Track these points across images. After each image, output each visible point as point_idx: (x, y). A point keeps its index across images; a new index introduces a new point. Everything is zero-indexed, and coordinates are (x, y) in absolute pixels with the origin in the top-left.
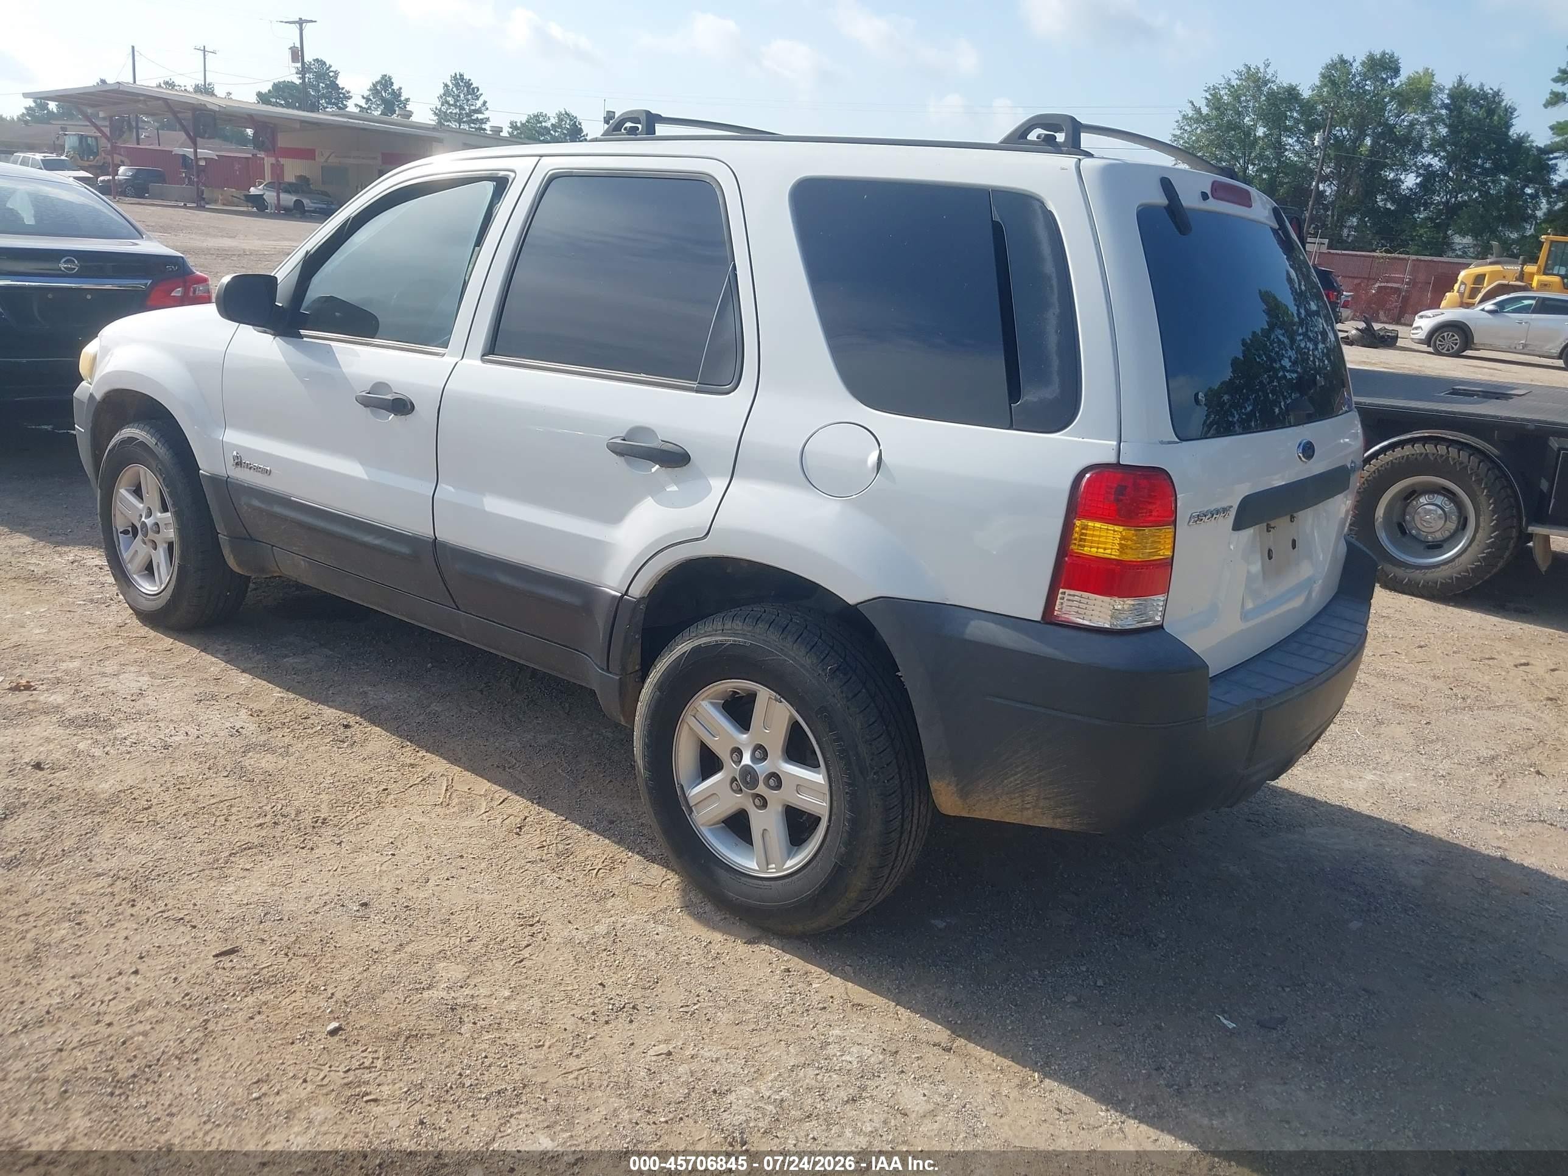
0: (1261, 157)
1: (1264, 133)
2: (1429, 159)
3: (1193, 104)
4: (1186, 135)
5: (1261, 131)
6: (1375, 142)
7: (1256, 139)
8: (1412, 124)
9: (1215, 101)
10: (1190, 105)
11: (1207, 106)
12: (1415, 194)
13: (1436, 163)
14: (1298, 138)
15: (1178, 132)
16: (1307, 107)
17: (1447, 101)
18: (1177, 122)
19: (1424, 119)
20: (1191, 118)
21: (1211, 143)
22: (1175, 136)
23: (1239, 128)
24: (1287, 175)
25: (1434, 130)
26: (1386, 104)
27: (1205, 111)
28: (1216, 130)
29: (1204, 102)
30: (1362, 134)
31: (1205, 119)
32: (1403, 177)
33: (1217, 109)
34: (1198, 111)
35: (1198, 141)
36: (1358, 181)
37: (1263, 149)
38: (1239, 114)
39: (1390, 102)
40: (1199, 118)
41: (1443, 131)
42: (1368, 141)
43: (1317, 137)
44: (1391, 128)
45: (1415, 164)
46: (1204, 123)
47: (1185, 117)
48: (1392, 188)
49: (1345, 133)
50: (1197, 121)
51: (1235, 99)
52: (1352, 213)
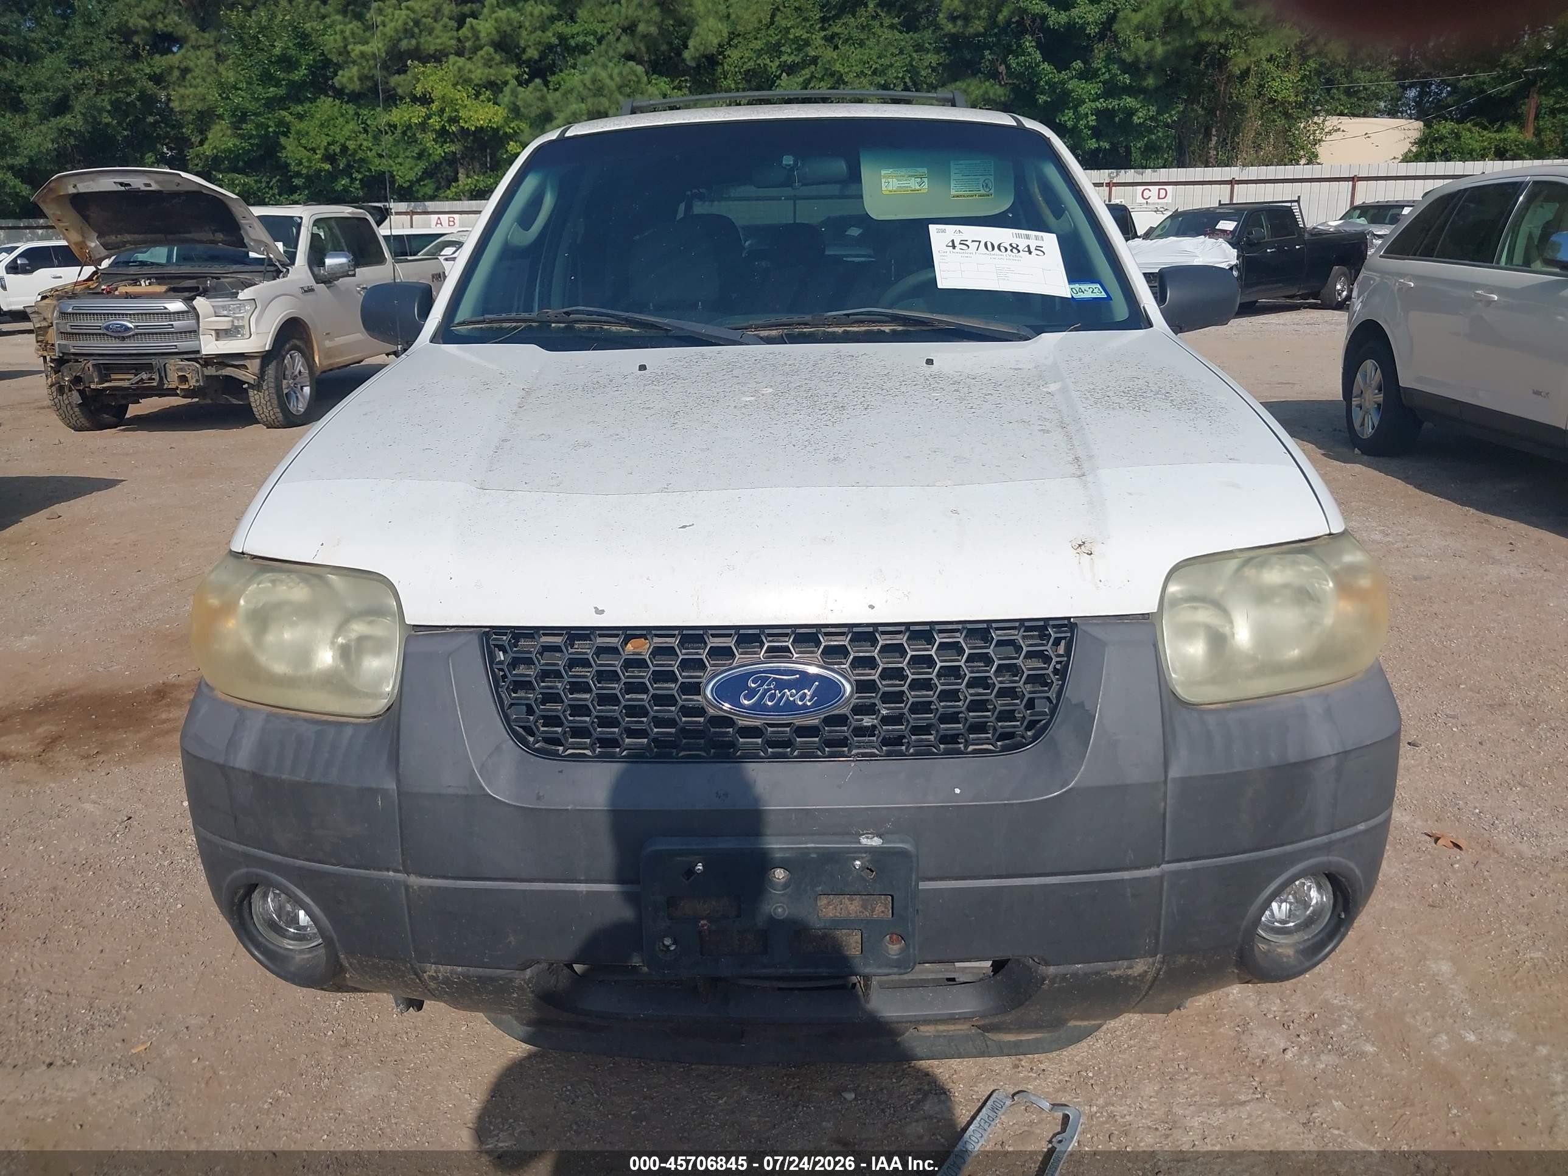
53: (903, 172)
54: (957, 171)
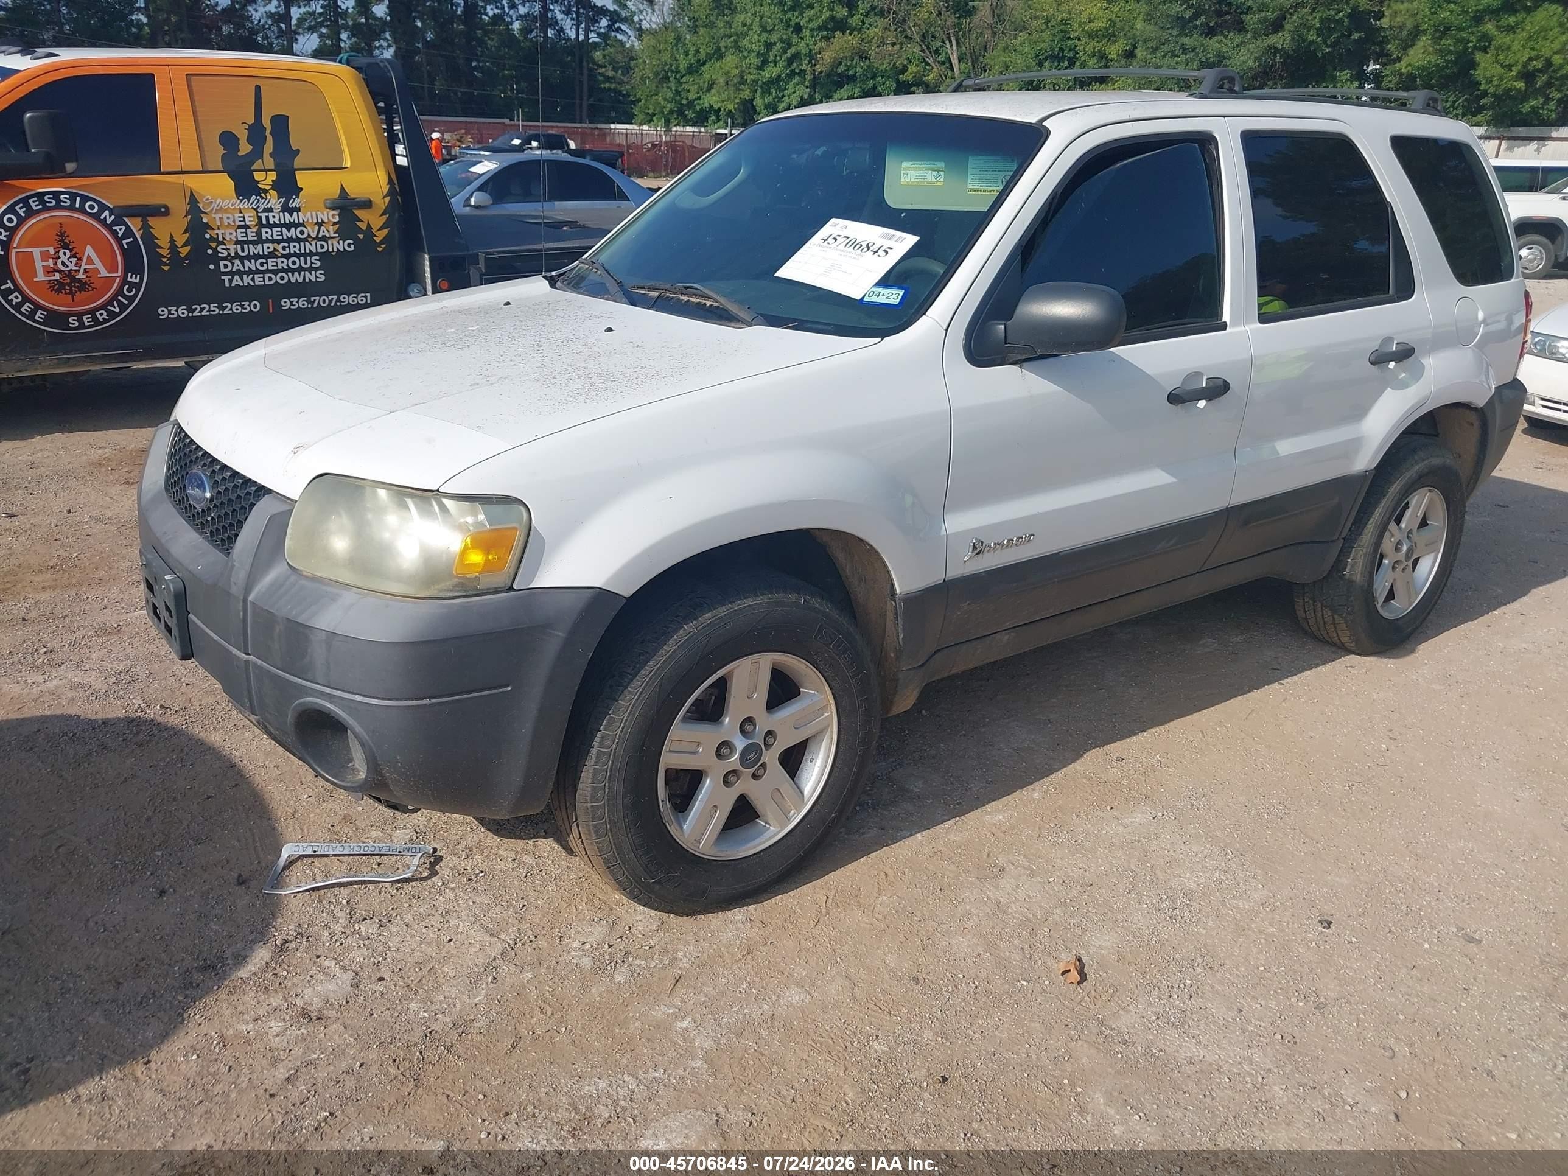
53: (918, 165)
54: (975, 166)
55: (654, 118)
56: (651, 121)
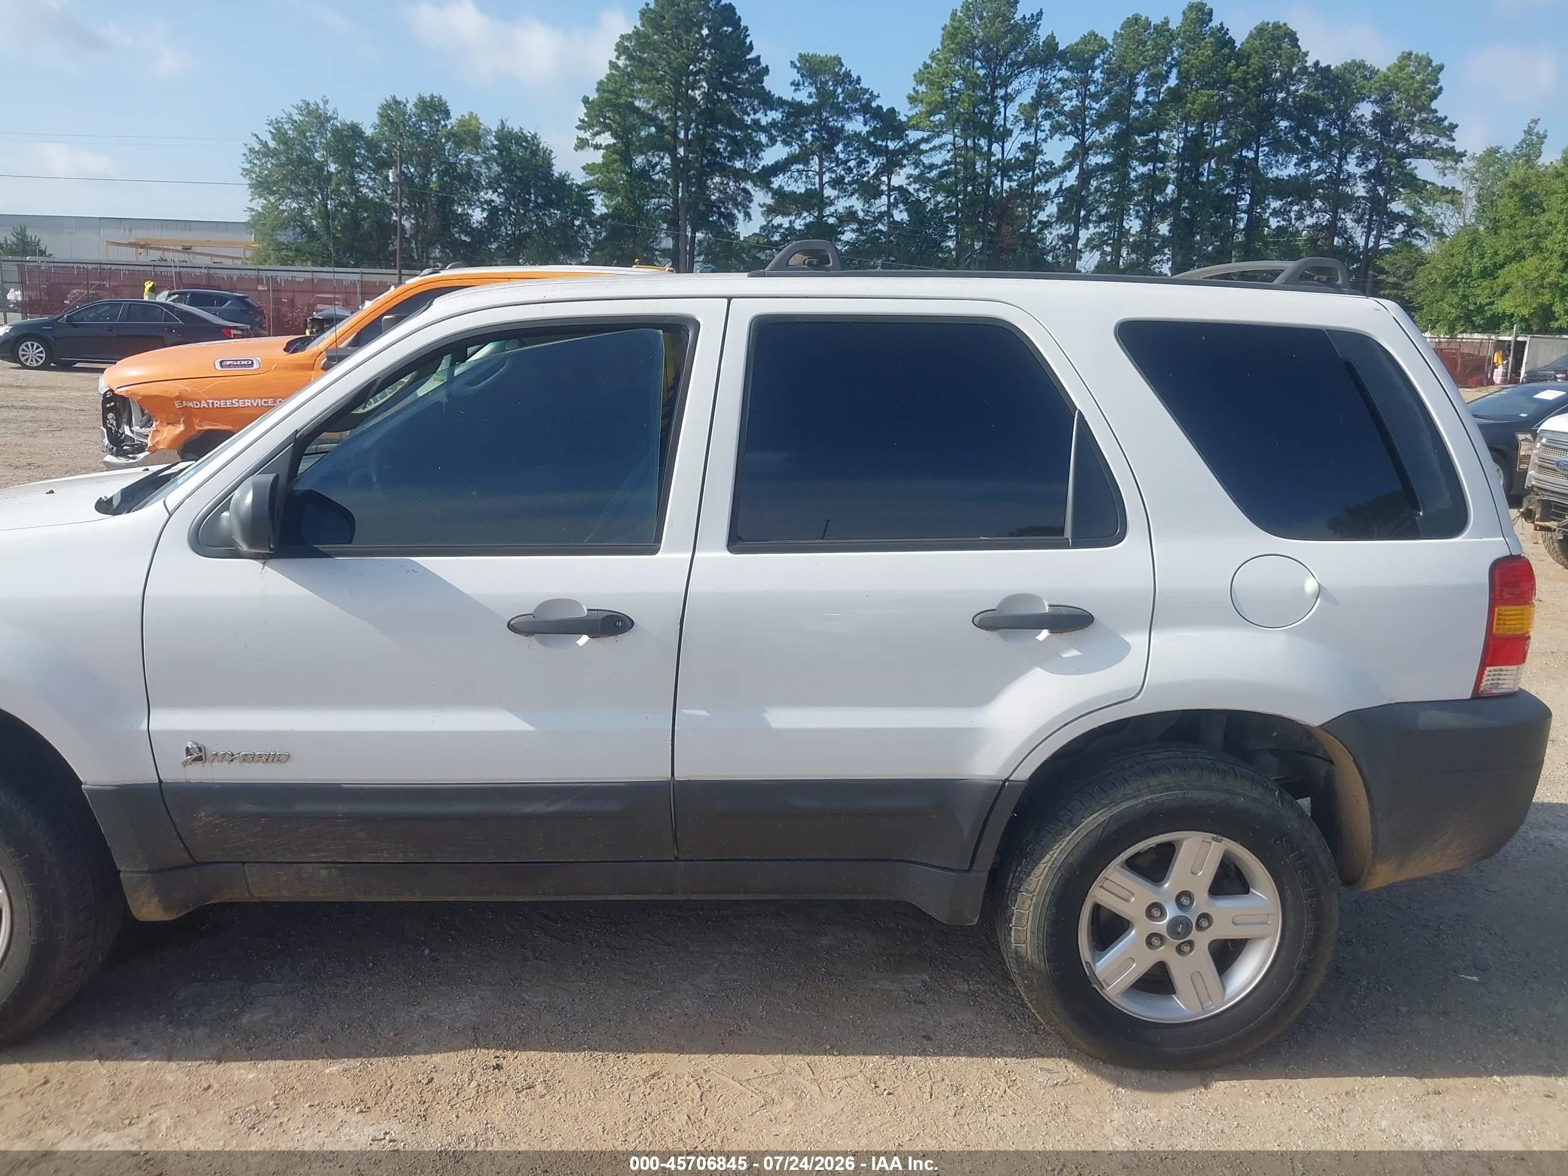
0: (337, 192)
1: (336, 169)
2: (490, 195)
3: (257, 137)
4: (257, 169)
5: (333, 168)
6: (440, 178)
7: (330, 174)
8: (469, 163)
9: (279, 135)
10: (255, 138)
11: (274, 139)
12: (485, 227)
13: (497, 199)
14: (370, 174)
15: (248, 166)
16: (372, 145)
17: (496, 143)
18: (245, 155)
19: (478, 159)
20: (258, 152)
21: (285, 178)
22: (245, 169)
23: (311, 163)
24: (366, 210)
25: (489, 169)
26: (444, 145)
27: (272, 144)
28: (288, 165)
29: (270, 135)
30: (428, 170)
31: (274, 154)
32: (470, 212)
33: (285, 143)
34: (265, 145)
35: (270, 174)
36: (435, 215)
37: (339, 185)
38: (308, 150)
39: (447, 142)
40: (267, 152)
41: (496, 168)
42: (434, 178)
43: (390, 174)
44: (453, 166)
45: (478, 200)
46: (272, 157)
47: (251, 150)
48: (462, 221)
49: (412, 170)
50: (266, 155)
51: (300, 134)
52: (433, 244)
55: (1437, 326)
56: (1434, 327)
